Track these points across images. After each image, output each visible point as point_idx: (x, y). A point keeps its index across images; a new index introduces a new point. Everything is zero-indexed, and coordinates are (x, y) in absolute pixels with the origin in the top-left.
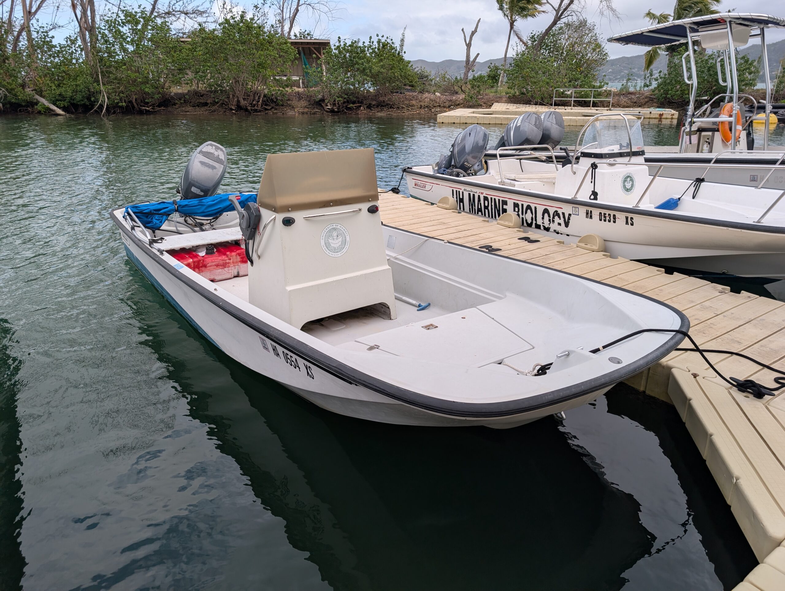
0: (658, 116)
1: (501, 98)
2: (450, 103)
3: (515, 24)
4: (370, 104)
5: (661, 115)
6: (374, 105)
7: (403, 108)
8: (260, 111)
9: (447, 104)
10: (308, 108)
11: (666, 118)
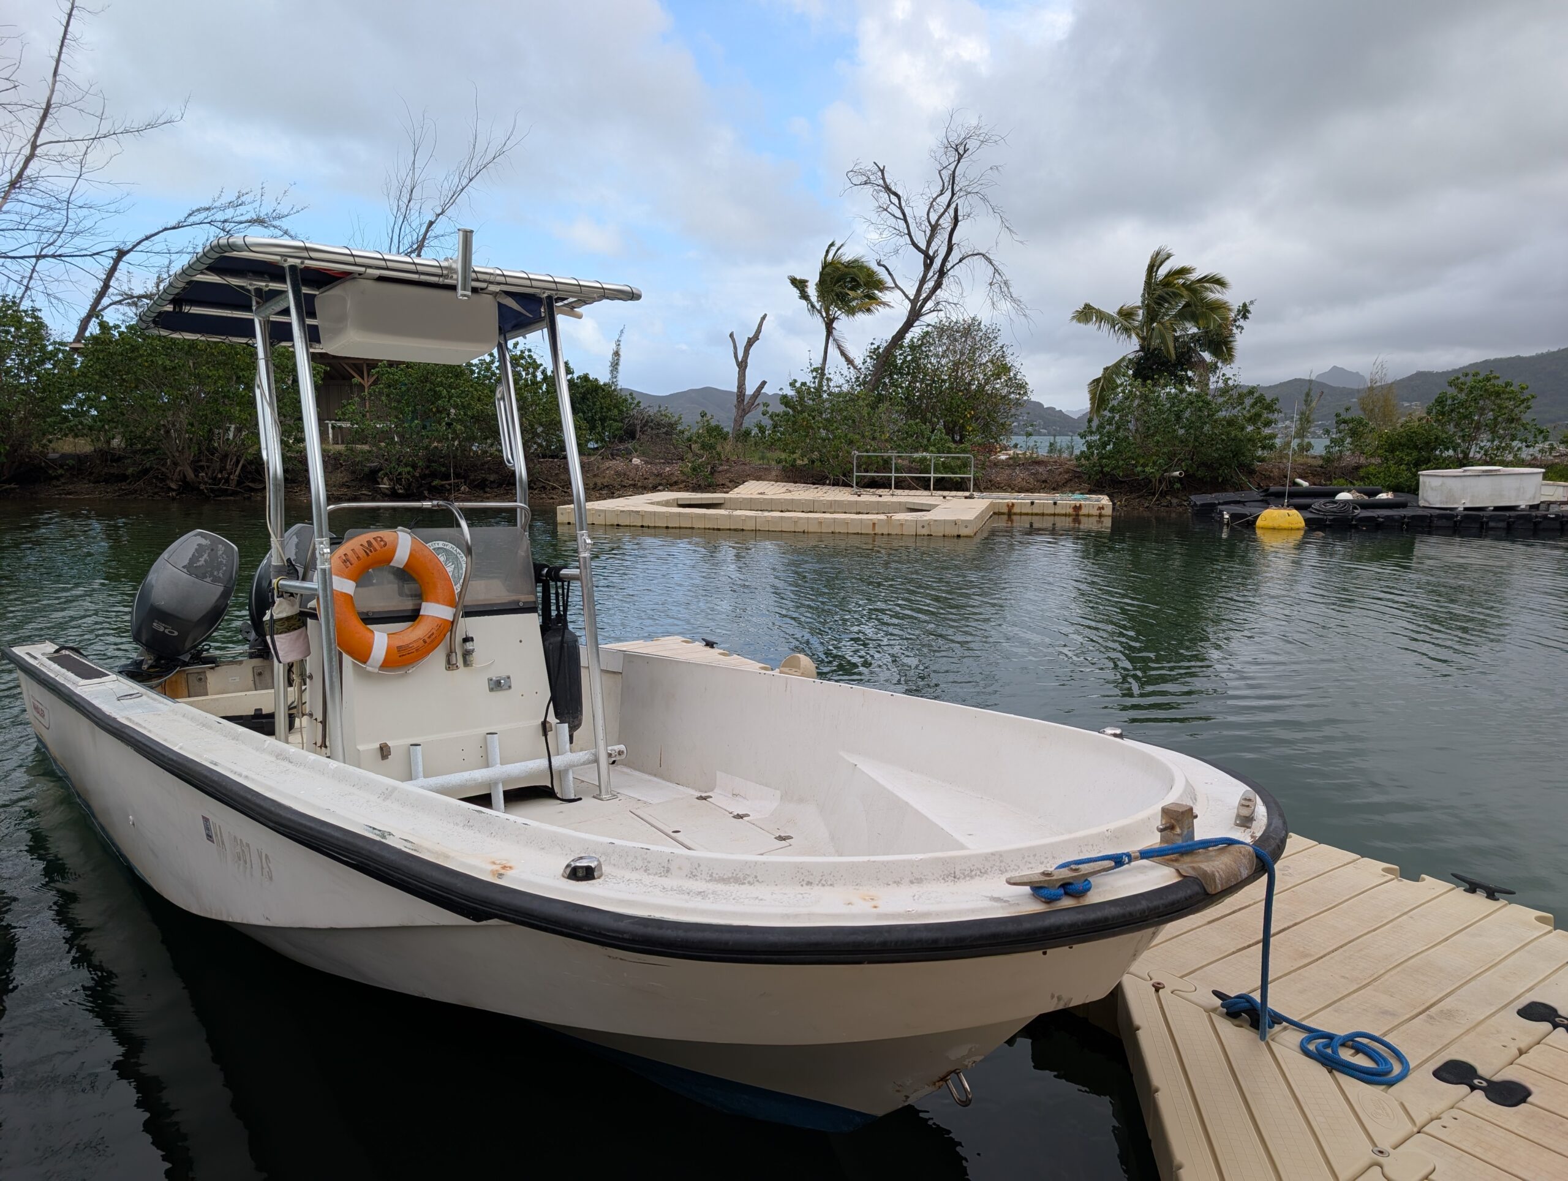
0: (1070, 511)
1: (768, 470)
2: (658, 480)
3: (835, 325)
4: (484, 480)
5: (1077, 508)
6: (492, 482)
7: (554, 488)
8: (234, 493)
9: (652, 481)
10: (349, 487)
11: (1089, 516)
